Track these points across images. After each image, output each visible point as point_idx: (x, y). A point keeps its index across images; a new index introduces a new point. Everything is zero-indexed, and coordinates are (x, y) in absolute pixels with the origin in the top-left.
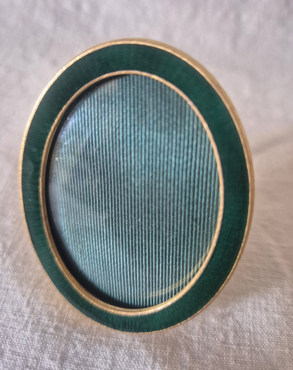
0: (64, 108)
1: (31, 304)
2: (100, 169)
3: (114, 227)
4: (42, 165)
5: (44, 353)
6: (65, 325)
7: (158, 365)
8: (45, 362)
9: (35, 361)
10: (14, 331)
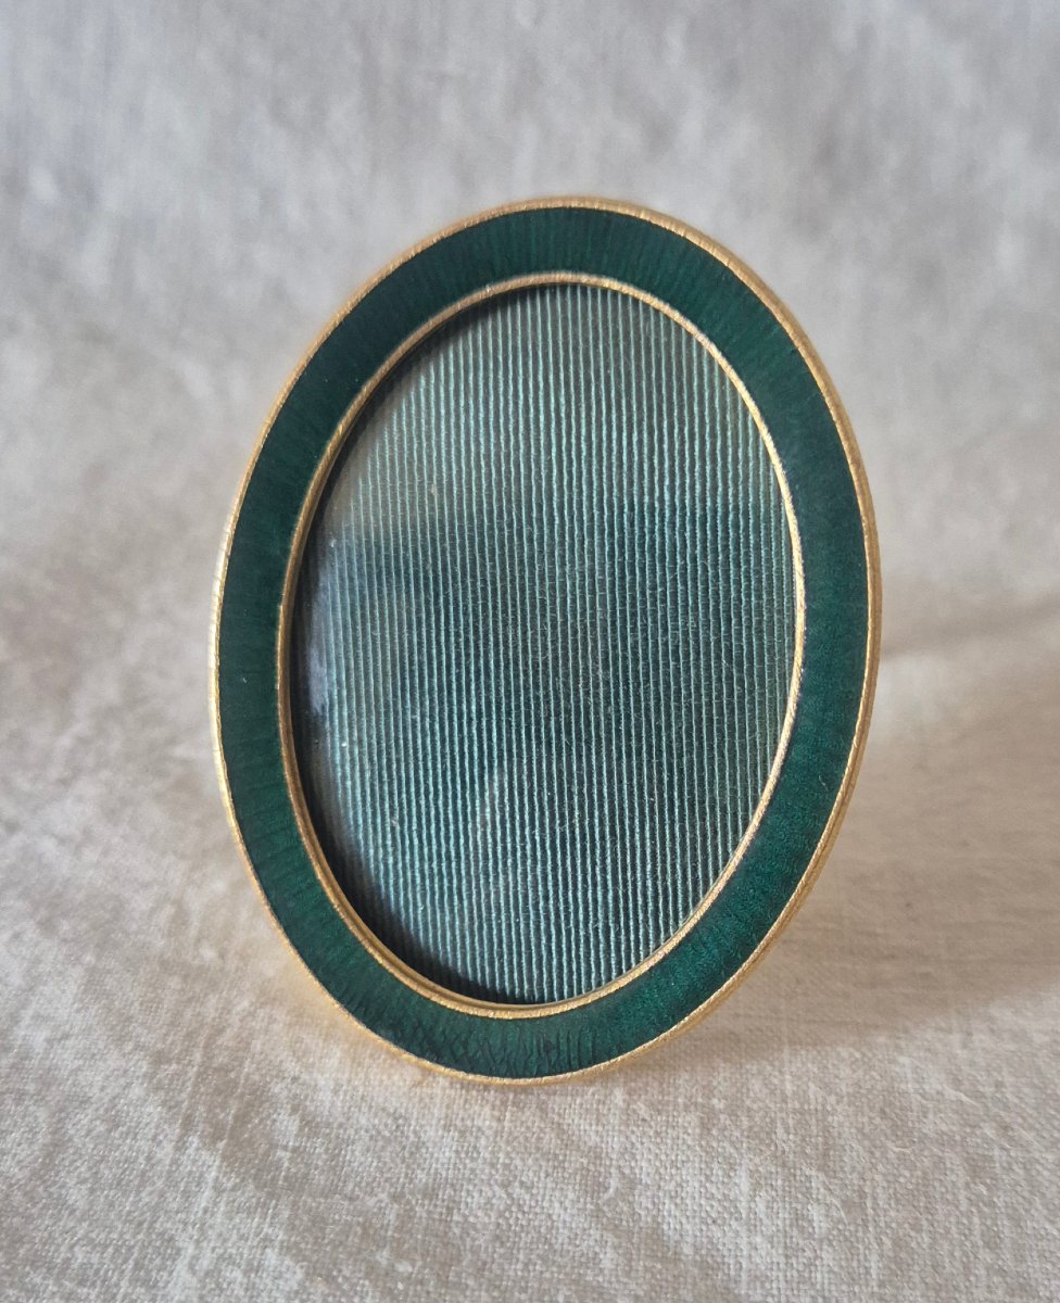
0: (366, 389)
2: (463, 559)
3: (504, 731)
4: (290, 563)
7: (196, 1140)
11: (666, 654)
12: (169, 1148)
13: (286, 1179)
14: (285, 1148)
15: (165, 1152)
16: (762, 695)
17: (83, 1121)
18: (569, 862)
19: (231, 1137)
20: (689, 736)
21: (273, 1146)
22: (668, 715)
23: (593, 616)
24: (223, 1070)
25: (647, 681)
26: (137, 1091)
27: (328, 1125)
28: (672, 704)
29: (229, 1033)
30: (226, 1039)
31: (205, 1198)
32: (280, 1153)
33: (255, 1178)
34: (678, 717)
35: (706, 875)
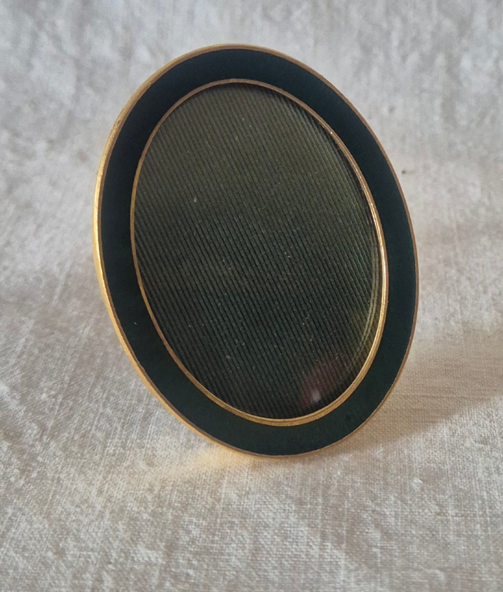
1: (104, 493)
5: (136, 544)
6: (168, 509)
7: (329, 544)
8: (139, 555)
9: (123, 555)
10: (79, 525)
12: (316, 549)
13: (381, 563)
14: (376, 547)
15: (315, 551)
17: (267, 536)
19: (347, 542)
21: (370, 546)
24: (334, 507)
26: (293, 519)
27: (397, 534)
29: (333, 488)
30: (332, 491)
31: (342, 575)
32: (374, 550)
33: (366, 563)
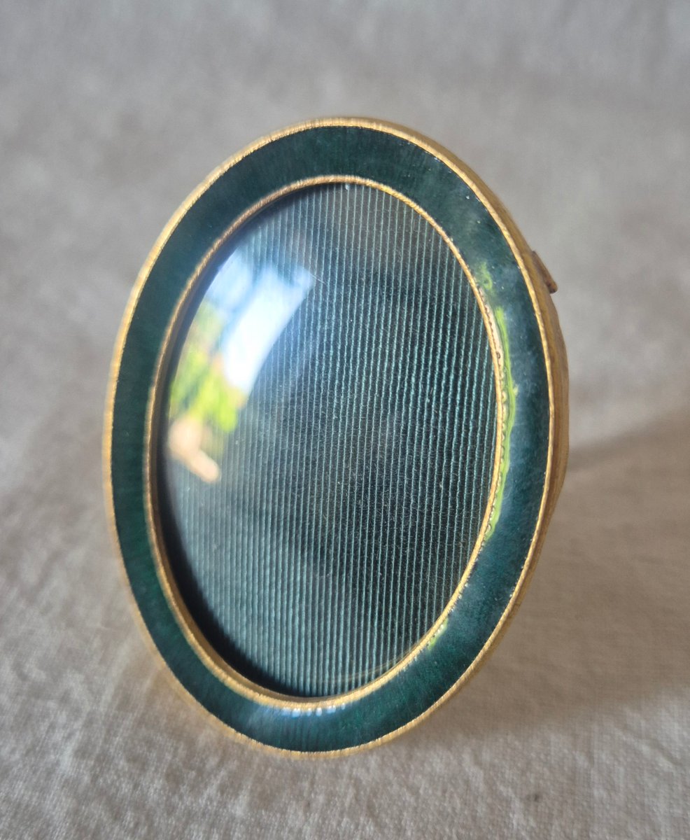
11: (402, 471)
16: (468, 515)
18: (323, 602)
20: (413, 534)
22: (399, 515)
23: (356, 433)
25: (387, 487)
28: (404, 508)
34: (407, 519)
35: (414, 634)
